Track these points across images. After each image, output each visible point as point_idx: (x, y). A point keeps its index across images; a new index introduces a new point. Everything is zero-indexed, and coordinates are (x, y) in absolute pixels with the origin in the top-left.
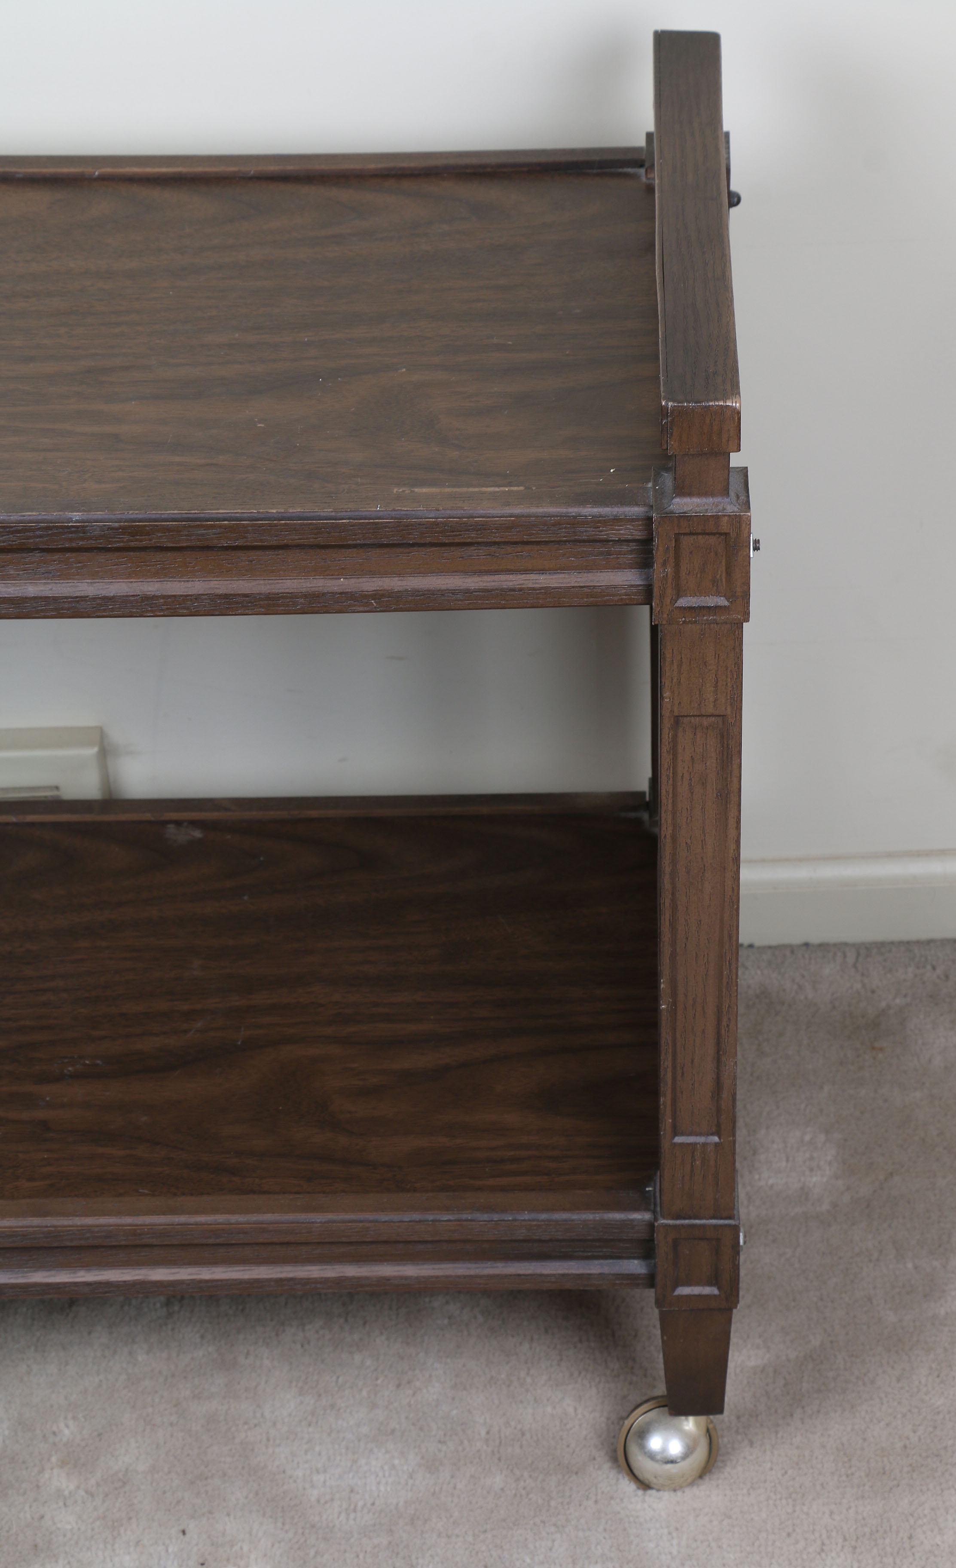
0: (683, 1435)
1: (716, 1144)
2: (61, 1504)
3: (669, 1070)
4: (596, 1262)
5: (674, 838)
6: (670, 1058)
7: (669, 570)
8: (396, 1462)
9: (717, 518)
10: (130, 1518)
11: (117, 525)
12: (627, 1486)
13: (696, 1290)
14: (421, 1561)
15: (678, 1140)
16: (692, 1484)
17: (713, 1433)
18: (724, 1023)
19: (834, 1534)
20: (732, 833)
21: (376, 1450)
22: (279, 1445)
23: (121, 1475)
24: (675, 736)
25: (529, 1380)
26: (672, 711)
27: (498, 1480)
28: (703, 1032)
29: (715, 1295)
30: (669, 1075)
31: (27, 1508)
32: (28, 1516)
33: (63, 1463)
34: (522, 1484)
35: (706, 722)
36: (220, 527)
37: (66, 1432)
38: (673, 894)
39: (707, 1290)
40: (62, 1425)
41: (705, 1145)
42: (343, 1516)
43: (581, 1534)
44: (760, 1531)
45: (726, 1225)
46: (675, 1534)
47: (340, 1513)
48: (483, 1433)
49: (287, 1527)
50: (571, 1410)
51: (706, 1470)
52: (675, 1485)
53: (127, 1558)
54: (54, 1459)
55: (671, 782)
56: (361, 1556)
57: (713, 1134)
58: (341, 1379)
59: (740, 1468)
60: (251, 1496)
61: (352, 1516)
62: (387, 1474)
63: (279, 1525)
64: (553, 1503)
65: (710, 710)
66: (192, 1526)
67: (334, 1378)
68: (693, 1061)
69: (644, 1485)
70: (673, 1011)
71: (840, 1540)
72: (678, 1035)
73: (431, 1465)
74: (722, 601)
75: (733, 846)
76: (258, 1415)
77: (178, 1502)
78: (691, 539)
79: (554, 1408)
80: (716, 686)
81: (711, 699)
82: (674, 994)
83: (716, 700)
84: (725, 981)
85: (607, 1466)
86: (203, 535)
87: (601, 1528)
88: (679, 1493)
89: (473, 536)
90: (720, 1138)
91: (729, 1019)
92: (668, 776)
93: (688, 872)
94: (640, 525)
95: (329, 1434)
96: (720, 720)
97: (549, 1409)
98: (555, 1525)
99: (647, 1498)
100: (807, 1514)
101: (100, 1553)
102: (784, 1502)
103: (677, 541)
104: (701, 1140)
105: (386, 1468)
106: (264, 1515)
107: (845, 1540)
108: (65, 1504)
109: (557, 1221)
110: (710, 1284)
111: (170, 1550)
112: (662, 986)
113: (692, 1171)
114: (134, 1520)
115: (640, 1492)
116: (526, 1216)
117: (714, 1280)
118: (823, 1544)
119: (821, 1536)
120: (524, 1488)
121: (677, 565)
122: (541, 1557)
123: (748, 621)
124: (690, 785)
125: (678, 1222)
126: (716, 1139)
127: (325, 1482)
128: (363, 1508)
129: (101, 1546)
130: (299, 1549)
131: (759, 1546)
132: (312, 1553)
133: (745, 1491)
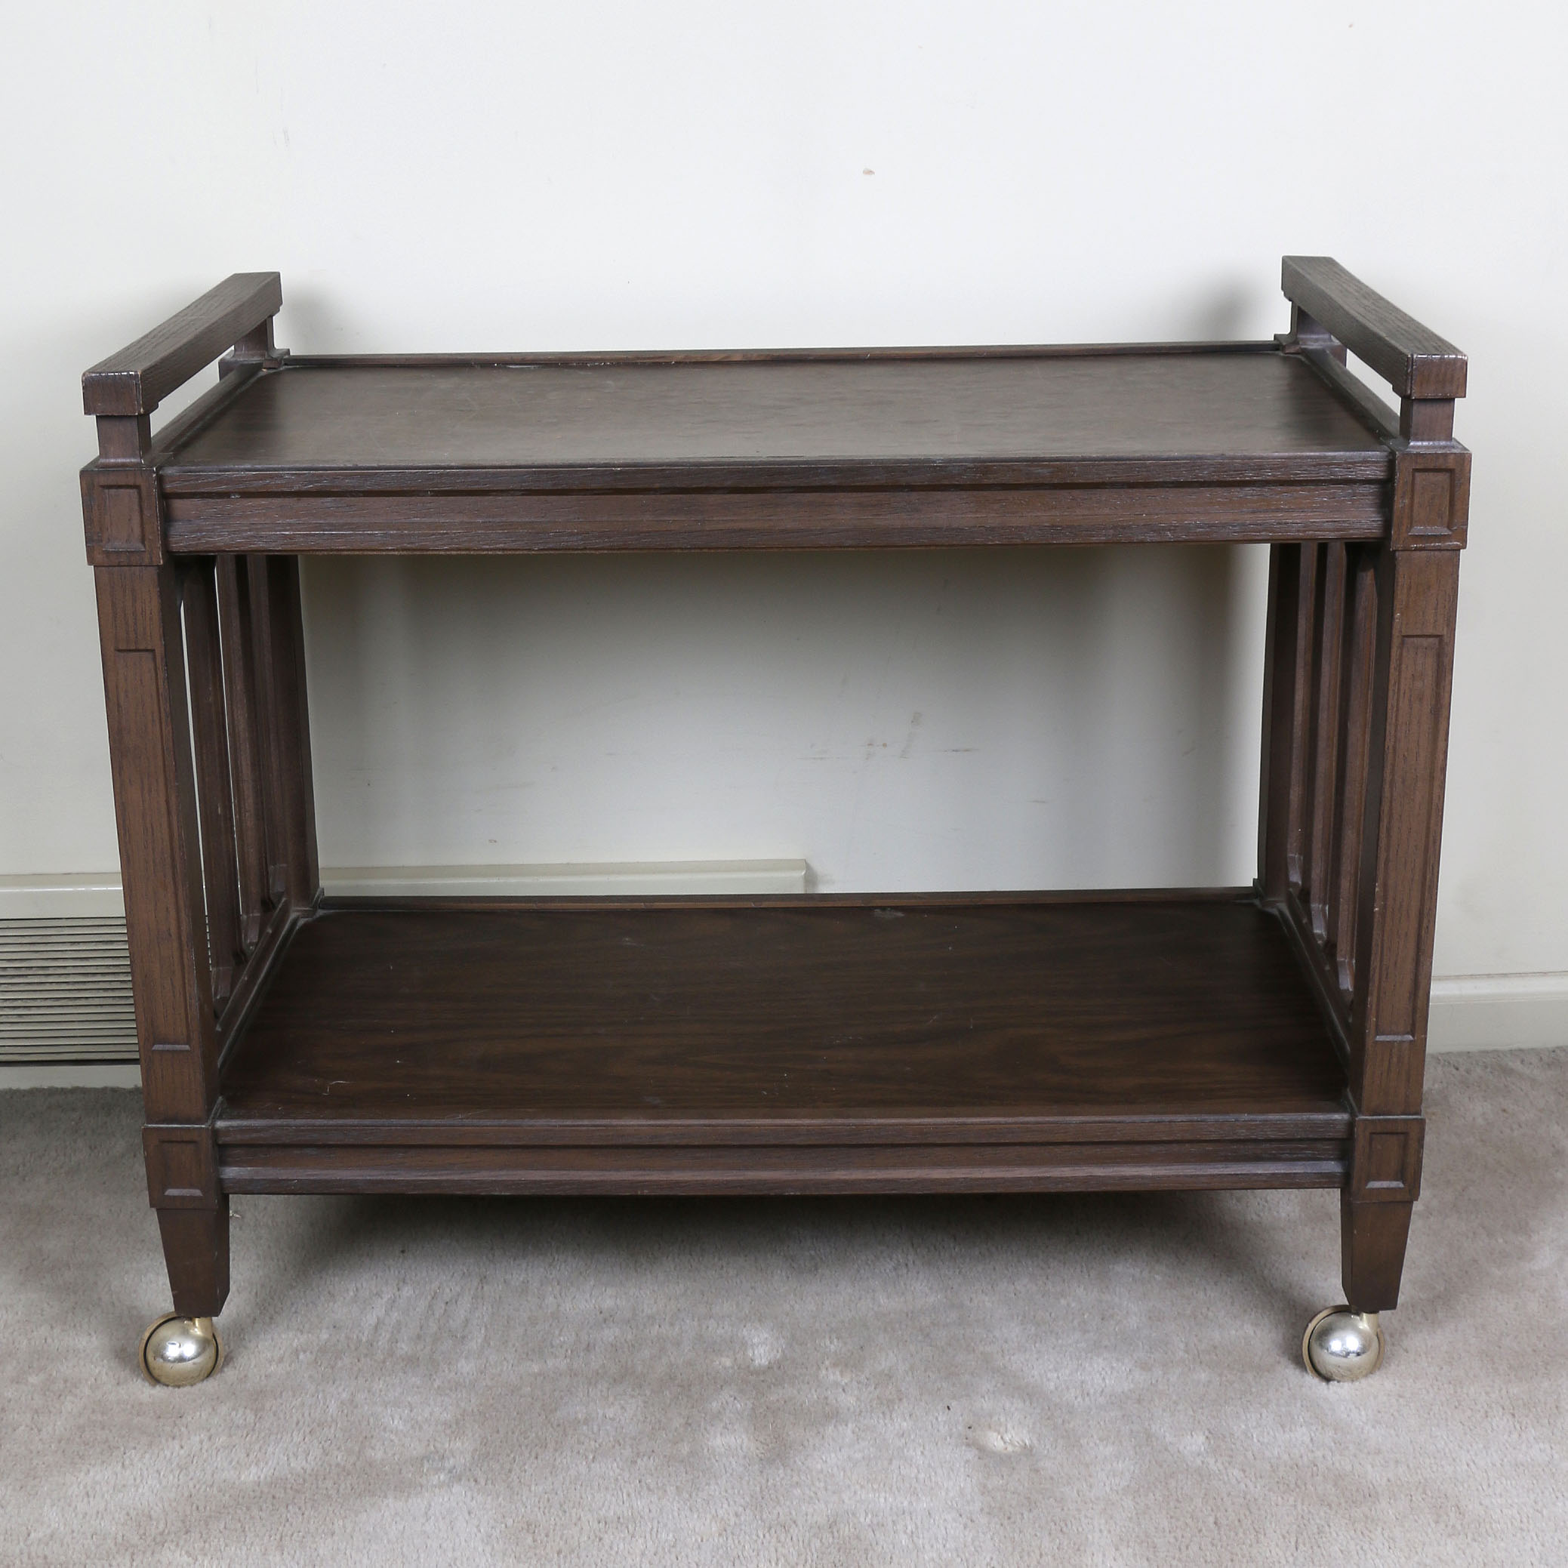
0: (1359, 1332)
1: (1411, 1041)
2: (841, 1390)
3: (1377, 970)
4: (1300, 1163)
5: (1394, 748)
6: (1378, 959)
7: (1407, 501)
8: (1115, 1365)
9: (1445, 455)
10: (900, 1400)
11: (972, 465)
12: (1311, 1380)
13: (1385, 1184)
14: (1153, 1426)
15: (1379, 1038)
16: (1366, 1376)
17: (1380, 1336)
18: (1425, 925)
19: (1493, 1405)
20: (1441, 744)
21: (1095, 1358)
22: (1013, 1355)
23: (886, 1372)
24: (1401, 655)
25: (1210, 1314)
26: (1401, 631)
27: (1203, 1376)
28: (1406, 934)
29: (1400, 1188)
30: (1377, 975)
31: (813, 1391)
32: (815, 1397)
33: (835, 1365)
34: (1224, 1378)
35: (1425, 642)
36: (1053, 466)
37: (832, 1347)
38: (1391, 802)
39: (1394, 1184)
40: (828, 1343)
41: (1402, 1042)
42: (1079, 1399)
43: (1283, 1409)
44: (1432, 1405)
45: (1414, 1119)
46: (1361, 1408)
47: (1076, 1398)
48: (1182, 1346)
49: (1035, 1405)
50: (1252, 1333)
51: (1377, 1365)
52: (1352, 1375)
53: (905, 1424)
54: (827, 1363)
55: (1396, 697)
56: (1102, 1423)
57: (1408, 1033)
58: (1053, 1315)
59: (1403, 1367)
60: (999, 1385)
61: (1087, 1399)
62: (1109, 1373)
63: (1028, 1403)
64: (1254, 1390)
65: (1430, 631)
66: (954, 1404)
67: (1048, 1314)
68: (1396, 963)
69: (1327, 1379)
70: (1383, 914)
71: (1501, 1409)
72: (1385, 938)
73: (1145, 1367)
74: (1446, 532)
75: (1442, 757)
76: (991, 1336)
77: (939, 1389)
78: (1424, 475)
79: (1237, 1331)
80: (1436, 609)
81: (1432, 620)
82: (1385, 898)
83: (1436, 621)
84: (1428, 883)
85: (1292, 1366)
86: (1039, 473)
87: (1299, 1405)
88: (1357, 1383)
89: (1249, 475)
90: (1413, 1036)
91: (1429, 921)
92: (1394, 690)
93: (1403, 782)
94: (1381, 467)
95: (1053, 1348)
96: (1436, 641)
97: (1234, 1332)
98: (1260, 1403)
99: (1330, 1386)
100: (1467, 1394)
101: (881, 1421)
102: (1445, 1386)
103: (1413, 476)
104: (1398, 1038)
105: (1107, 1369)
106: (1013, 1397)
107: (1503, 1409)
108: (844, 1390)
109: (1271, 1120)
110: (1396, 1180)
111: (939, 1419)
112: (1377, 889)
113: (1389, 1067)
114: (905, 1400)
115: (1324, 1384)
116: (1246, 1117)
117: (1401, 1175)
118: (1486, 1412)
119: (1483, 1407)
120: (1227, 1381)
121: (1412, 499)
122: (1254, 1424)
123: (1465, 548)
124: (1410, 701)
125: (1375, 1117)
126: (1411, 1037)
127: (1058, 1378)
128: (1095, 1393)
129: (881, 1415)
130: (1048, 1419)
131: (1434, 1414)
132: (1060, 1421)
133: (1411, 1380)
